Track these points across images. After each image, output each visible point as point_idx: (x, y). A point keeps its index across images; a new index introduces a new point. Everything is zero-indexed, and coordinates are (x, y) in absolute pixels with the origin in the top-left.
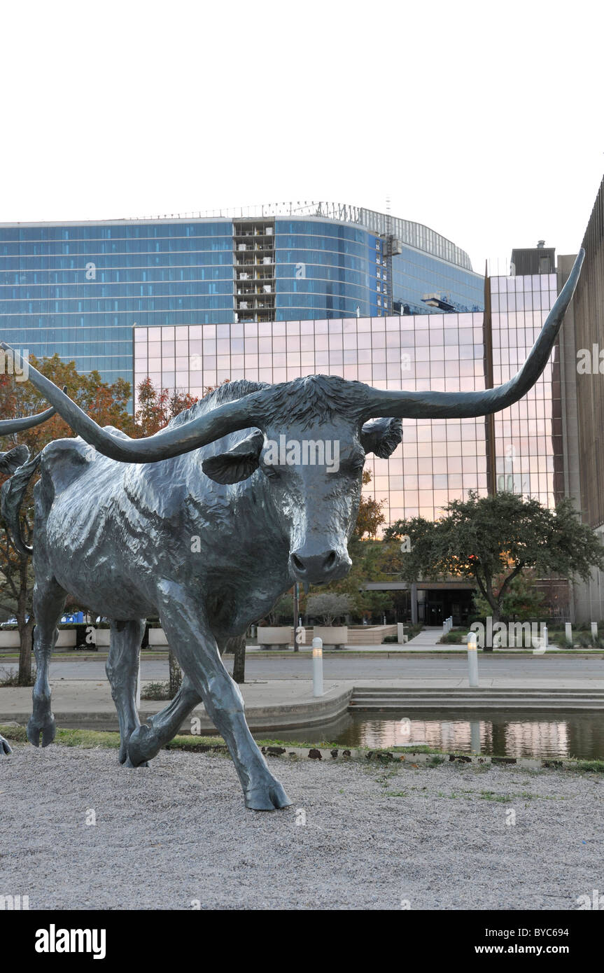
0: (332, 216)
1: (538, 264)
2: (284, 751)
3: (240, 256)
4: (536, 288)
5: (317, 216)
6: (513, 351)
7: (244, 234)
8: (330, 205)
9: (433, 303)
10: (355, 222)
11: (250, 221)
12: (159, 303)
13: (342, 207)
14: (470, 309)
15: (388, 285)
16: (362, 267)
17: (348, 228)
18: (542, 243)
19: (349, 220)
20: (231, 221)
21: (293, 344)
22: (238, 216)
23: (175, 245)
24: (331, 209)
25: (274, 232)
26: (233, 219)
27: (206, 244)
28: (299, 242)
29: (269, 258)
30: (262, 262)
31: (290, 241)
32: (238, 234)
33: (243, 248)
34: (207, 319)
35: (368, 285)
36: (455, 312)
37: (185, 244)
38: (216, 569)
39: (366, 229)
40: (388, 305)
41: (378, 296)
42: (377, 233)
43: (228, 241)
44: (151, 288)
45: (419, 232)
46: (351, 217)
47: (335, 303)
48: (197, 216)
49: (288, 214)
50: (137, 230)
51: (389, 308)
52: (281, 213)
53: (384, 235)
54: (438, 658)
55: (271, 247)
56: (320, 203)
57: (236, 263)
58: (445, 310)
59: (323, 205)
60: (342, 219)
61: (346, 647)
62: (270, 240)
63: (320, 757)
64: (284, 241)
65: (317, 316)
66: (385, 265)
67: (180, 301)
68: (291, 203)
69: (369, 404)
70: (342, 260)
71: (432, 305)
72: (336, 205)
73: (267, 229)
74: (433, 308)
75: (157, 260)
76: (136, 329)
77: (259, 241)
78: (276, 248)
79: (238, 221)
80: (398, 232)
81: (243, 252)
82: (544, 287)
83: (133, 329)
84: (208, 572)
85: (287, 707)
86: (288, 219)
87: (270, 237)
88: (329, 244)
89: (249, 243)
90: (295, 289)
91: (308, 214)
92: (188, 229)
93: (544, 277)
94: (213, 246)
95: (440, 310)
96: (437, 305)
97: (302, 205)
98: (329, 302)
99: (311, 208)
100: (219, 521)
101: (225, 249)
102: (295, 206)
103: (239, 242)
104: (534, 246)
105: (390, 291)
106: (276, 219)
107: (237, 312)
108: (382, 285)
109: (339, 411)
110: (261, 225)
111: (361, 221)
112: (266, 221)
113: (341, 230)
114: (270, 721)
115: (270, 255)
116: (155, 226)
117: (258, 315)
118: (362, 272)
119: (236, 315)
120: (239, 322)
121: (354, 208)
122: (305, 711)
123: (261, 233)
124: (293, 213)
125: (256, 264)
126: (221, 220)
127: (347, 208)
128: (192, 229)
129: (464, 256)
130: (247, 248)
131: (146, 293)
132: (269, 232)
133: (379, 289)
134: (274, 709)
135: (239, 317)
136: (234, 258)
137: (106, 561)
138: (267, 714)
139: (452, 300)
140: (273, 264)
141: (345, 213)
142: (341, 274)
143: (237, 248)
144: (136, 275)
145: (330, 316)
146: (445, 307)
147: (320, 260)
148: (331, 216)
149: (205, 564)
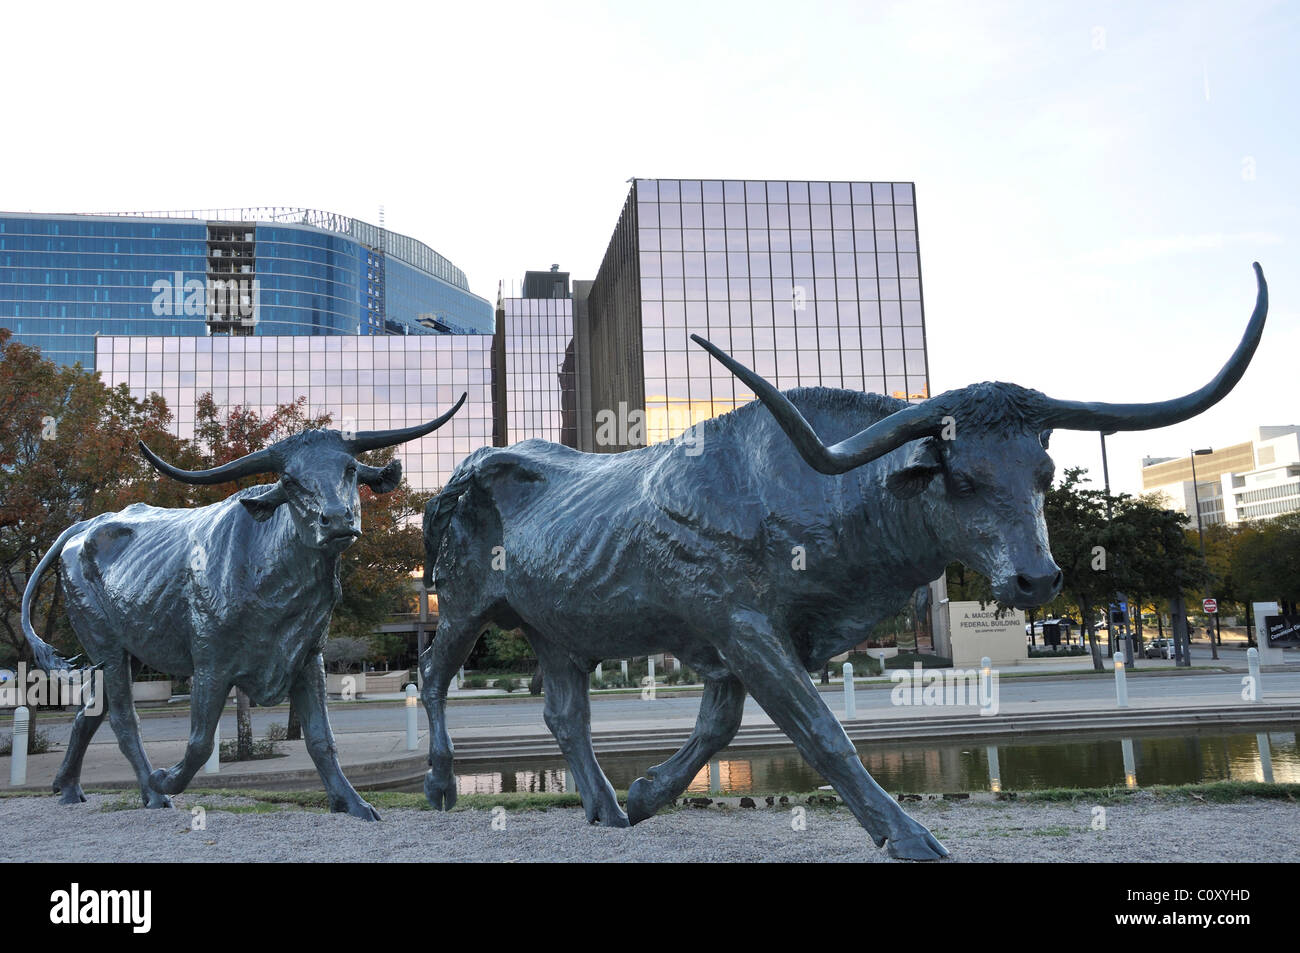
0: (321, 225)
1: (553, 288)
2: (711, 801)
3: (214, 263)
4: (551, 312)
5: (303, 224)
6: (527, 377)
7: (219, 239)
8: (318, 213)
9: (429, 323)
10: (346, 233)
11: (227, 225)
12: (116, 311)
13: (331, 216)
14: (467, 332)
15: (381, 302)
16: (353, 281)
17: (338, 239)
18: (555, 267)
19: (339, 230)
20: (205, 223)
21: (285, 361)
22: (213, 218)
23: (137, 245)
24: (319, 218)
25: (254, 239)
26: (208, 221)
27: (176, 247)
28: (283, 251)
29: (248, 267)
30: (239, 271)
31: (273, 249)
32: (212, 238)
33: (218, 254)
34: (174, 330)
35: (358, 301)
36: (451, 334)
37: (150, 246)
38: (807, 597)
39: (357, 241)
40: (381, 323)
41: (369, 313)
42: (369, 246)
43: (201, 246)
44: (107, 292)
45: (414, 248)
46: (341, 227)
47: (323, 319)
48: (164, 215)
49: (271, 220)
50: (92, 228)
51: (381, 327)
52: (263, 218)
53: (377, 249)
54: (484, 703)
55: (250, 255)
56: (307, 210)
57: (211, 270)
58: (441, 331)
59: (311, 213)
60: (332, 228)
61: (364, 696)
62: (249, 247)
63: (754, 805)
64: (265, 250)
65: (303, 332)
66: (377, 281)
67: (142, 309)
68: (274, 209)
69: (1050, 414)
70: (330, 273)
71: (427, 326)
72: (325, 215)
73: (246, 235)
74: (429, 329)
75: (116, 262)
76: (99, 339)
77: (237, 247)
78: (255, 255)
79: (213, 224)
80: (391, 249)
81: (218, 258)
82: (560, 312)
83: (96, 338)
84: (795, 600)
85: (390, 763)
86: (271, 226)
87: (250, 243)
88: (315, 255)
89: (225, 248)
90: (277, 302)
91: (293, 221)
92: (154, 230)
93: (560, 302)
94: (183, 249)
95: (435, 331)
96: (433, 325)
97: (287, 211)
98: (316, 318)
99: (297, 215)
100: (819, 542)
101: (197, 254)
102: (279, 212)
103: (213, 247)
104: (547, 269)
105: (382, 308)
106: (258, 225)
107: (209, 324)
108: (375, 301)
109: (1027, 421)
110: (240, 230)
111: (352, 233)
112: (245, 225)
113: (330, 240)
114: (372, 780)
115: (249, 263)
116: (114, 224)
117: (234, 329)
118: (352, 287)
119: (209, 327)
120: (212, 335)
121: (345, 218)
122: (406, 767)
123: (239, 239)
124: (276, 220)
125: (233, 272)
126: (193, 222)
127: (337, 217)
128: (159, 229)
129: (461, 275)
130: (223, 254)
131: (102, 297)
132: (249, 238)
133: (370, 306)
134: (376, 765)
135: (211, 330)
136: (208, 264)
137: (627, 591)
138: (368, 772)
139: (449, 320)
140: (252, 273)
141: (335, 224)
142: (330, 288)
143: (212, 253)
144: (90, 278)
145: (316, 332)
146: (441, 328)
147: (306, 271)
148: (319, 225)
149: (794, 591)
